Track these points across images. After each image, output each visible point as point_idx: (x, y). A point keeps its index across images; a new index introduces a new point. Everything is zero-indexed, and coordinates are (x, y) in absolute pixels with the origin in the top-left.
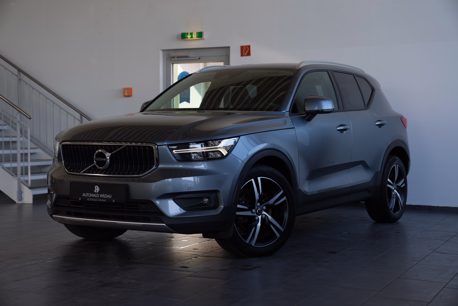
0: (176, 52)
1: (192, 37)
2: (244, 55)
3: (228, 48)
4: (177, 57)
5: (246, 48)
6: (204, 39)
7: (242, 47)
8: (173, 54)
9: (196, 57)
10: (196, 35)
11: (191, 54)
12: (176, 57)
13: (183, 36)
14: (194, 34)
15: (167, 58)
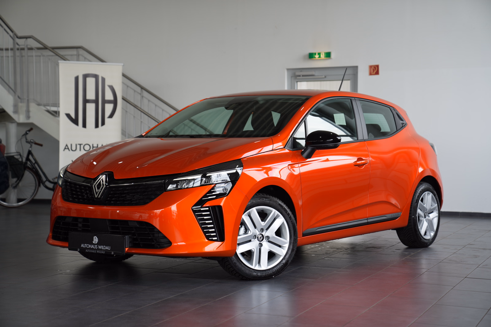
0: (301, 71)
1: (320, 57)
2: (372, 73)
3: (357, 67)
4: (303, 76)
5: (375, 68)
6: (331, 59)
7: (371, 67)
8: (298, 73)
9: (322, 76)
10: (324, 55)
11: (316, 73)
12: (301, 76)
13: (311, 56)
14: (322, 54)
15: (292, 77)
